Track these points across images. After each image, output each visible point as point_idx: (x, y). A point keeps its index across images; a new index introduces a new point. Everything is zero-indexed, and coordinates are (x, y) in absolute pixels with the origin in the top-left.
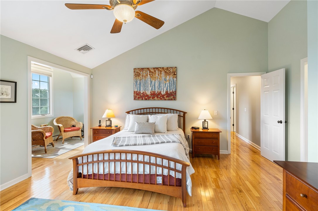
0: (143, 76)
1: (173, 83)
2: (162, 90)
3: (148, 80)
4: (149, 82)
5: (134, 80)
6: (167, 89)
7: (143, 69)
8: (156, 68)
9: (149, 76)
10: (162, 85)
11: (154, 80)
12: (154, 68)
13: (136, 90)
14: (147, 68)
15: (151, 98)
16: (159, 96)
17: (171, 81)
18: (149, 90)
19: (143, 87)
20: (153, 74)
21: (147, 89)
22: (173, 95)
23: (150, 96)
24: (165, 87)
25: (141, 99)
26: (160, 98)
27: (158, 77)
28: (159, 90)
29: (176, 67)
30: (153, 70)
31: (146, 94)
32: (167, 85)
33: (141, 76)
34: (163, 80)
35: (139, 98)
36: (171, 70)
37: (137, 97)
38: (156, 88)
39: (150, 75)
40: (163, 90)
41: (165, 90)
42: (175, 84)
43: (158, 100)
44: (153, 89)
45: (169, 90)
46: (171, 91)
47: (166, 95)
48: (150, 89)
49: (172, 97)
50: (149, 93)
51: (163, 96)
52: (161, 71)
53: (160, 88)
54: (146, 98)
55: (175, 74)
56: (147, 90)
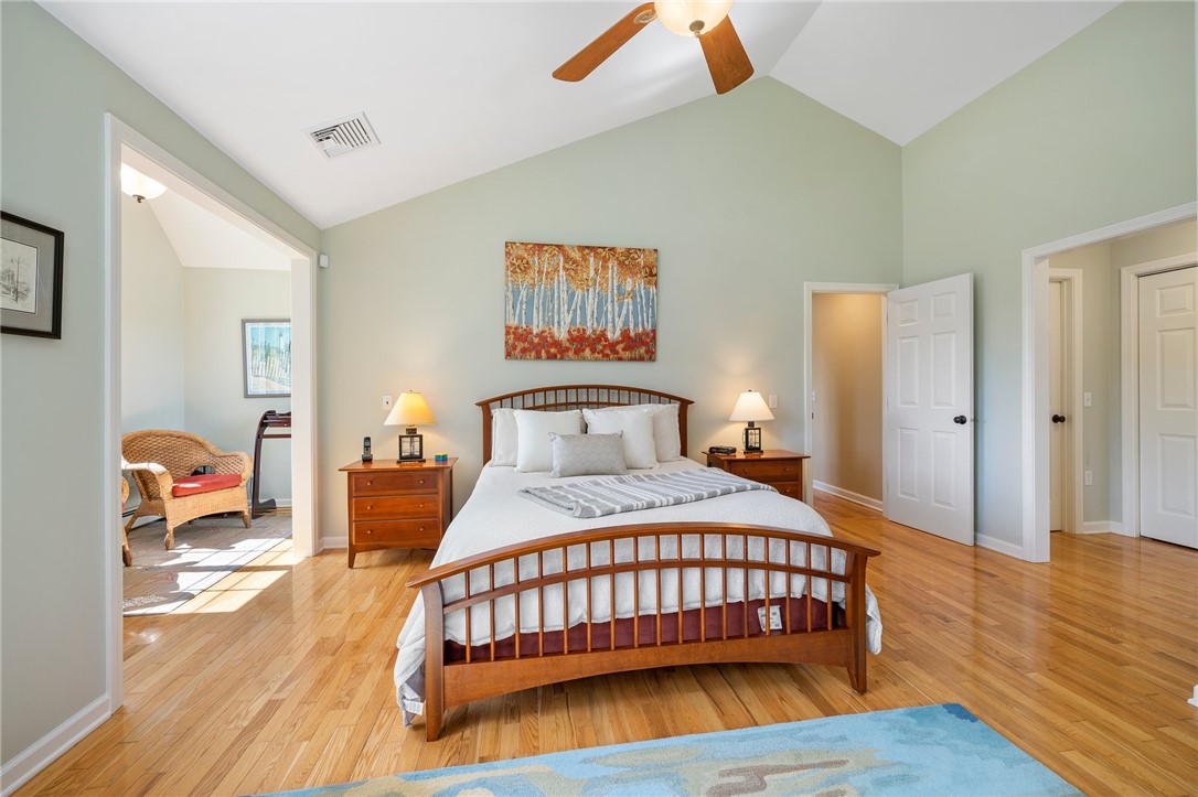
0: (540, 272)
1: (648, 303)
2: (610, 325)
3: (559, 287)
4: (564, 296)
5: (507, 285)
6: (626, 322)
7: (540, 246)
8: (588, 247)
9: (562, 272)
10: (610, 309)
11: (583, 289)
12: (582, 248)
13: (514, 323)
14: (557, 246)
15: (571, 354)
16: (600, 347)
17: (641, 297)
18: (562, 323)
19: (541, 313)
20: (579, 268)
21: (556, 320)
22: (647, 343)
23: (568, 345)
24: (619, 316)
25: (533, 354)
26: (602, 351)
27: (595, 281)
28: (598, 325)
29: (656, 250)
30: (576, 255)
31: (552, 337)
32: (625, 307)
33: (532, 273)
34: (612, 292)
35: (524, 351)
36: (639, 257)
37: (518, 349)
38: (589, 317)
39: (565, 269)
40: (614, 326)
41: (619, 324)
42: (653, 307)
43: (596, 359)
44: (578, 320)
45: (632, 327)
46: (641, 329)
47: (622, 342)
48: (568, 319)
49: (643, 350)
50: (561, 334)
51: (612, 346)
52: (605, 260)
53: (603, 319)
54: (553, 350)
55: (651, 274)
56: (556, 324)
